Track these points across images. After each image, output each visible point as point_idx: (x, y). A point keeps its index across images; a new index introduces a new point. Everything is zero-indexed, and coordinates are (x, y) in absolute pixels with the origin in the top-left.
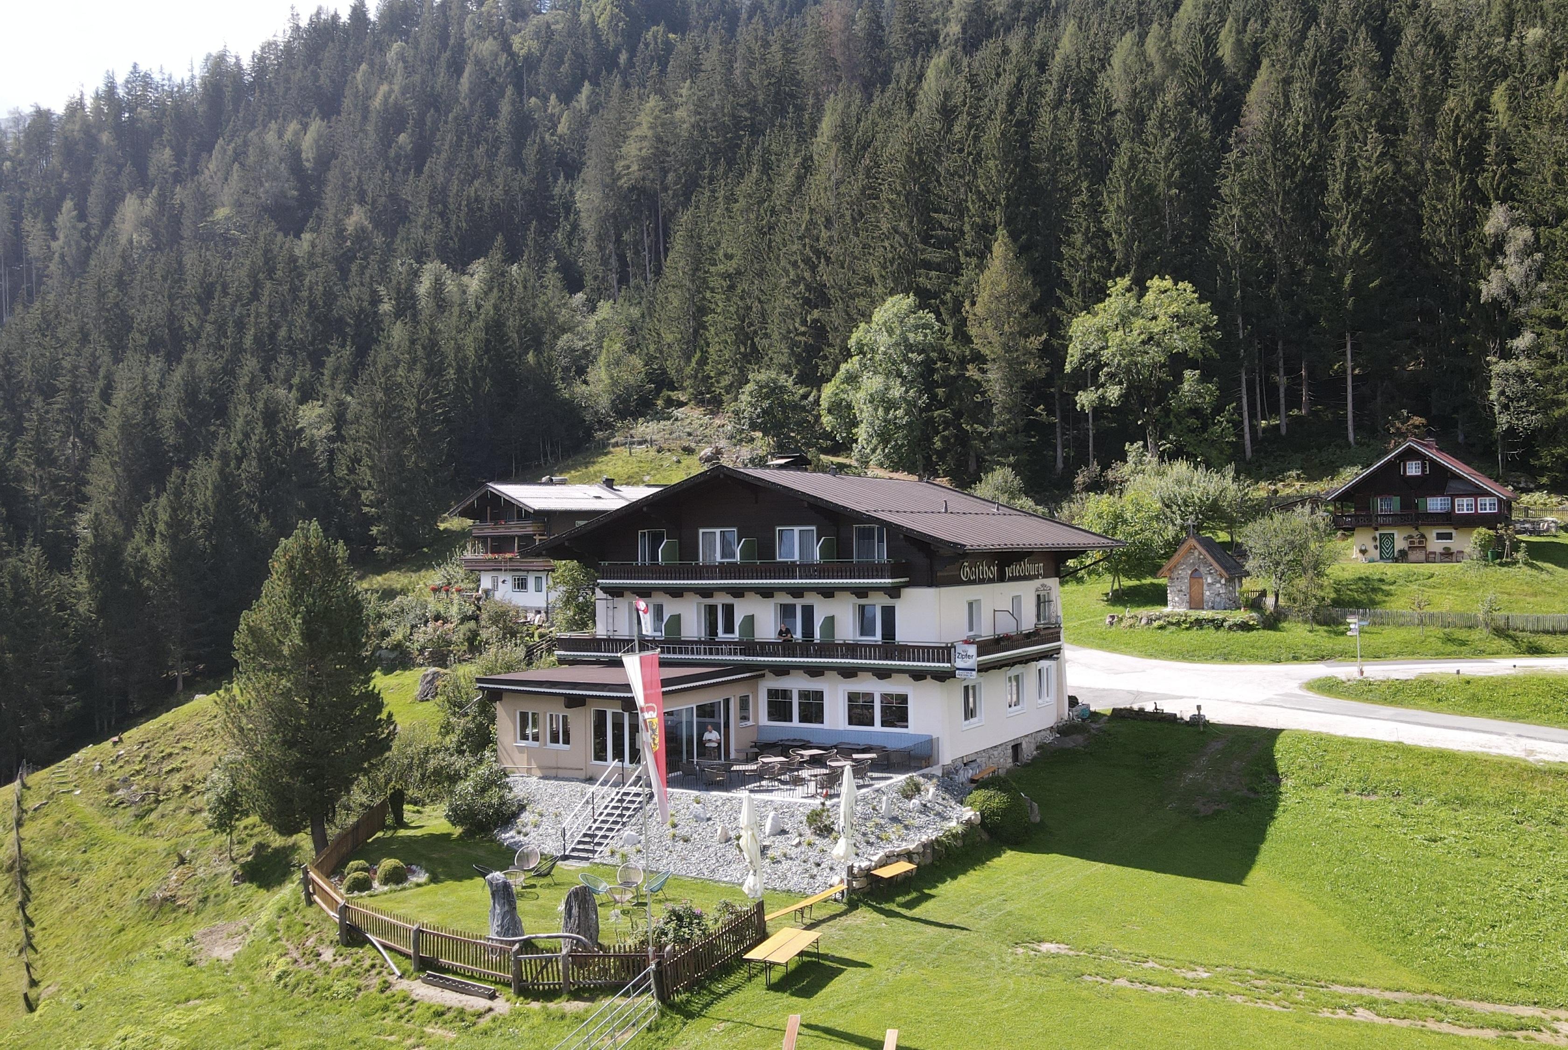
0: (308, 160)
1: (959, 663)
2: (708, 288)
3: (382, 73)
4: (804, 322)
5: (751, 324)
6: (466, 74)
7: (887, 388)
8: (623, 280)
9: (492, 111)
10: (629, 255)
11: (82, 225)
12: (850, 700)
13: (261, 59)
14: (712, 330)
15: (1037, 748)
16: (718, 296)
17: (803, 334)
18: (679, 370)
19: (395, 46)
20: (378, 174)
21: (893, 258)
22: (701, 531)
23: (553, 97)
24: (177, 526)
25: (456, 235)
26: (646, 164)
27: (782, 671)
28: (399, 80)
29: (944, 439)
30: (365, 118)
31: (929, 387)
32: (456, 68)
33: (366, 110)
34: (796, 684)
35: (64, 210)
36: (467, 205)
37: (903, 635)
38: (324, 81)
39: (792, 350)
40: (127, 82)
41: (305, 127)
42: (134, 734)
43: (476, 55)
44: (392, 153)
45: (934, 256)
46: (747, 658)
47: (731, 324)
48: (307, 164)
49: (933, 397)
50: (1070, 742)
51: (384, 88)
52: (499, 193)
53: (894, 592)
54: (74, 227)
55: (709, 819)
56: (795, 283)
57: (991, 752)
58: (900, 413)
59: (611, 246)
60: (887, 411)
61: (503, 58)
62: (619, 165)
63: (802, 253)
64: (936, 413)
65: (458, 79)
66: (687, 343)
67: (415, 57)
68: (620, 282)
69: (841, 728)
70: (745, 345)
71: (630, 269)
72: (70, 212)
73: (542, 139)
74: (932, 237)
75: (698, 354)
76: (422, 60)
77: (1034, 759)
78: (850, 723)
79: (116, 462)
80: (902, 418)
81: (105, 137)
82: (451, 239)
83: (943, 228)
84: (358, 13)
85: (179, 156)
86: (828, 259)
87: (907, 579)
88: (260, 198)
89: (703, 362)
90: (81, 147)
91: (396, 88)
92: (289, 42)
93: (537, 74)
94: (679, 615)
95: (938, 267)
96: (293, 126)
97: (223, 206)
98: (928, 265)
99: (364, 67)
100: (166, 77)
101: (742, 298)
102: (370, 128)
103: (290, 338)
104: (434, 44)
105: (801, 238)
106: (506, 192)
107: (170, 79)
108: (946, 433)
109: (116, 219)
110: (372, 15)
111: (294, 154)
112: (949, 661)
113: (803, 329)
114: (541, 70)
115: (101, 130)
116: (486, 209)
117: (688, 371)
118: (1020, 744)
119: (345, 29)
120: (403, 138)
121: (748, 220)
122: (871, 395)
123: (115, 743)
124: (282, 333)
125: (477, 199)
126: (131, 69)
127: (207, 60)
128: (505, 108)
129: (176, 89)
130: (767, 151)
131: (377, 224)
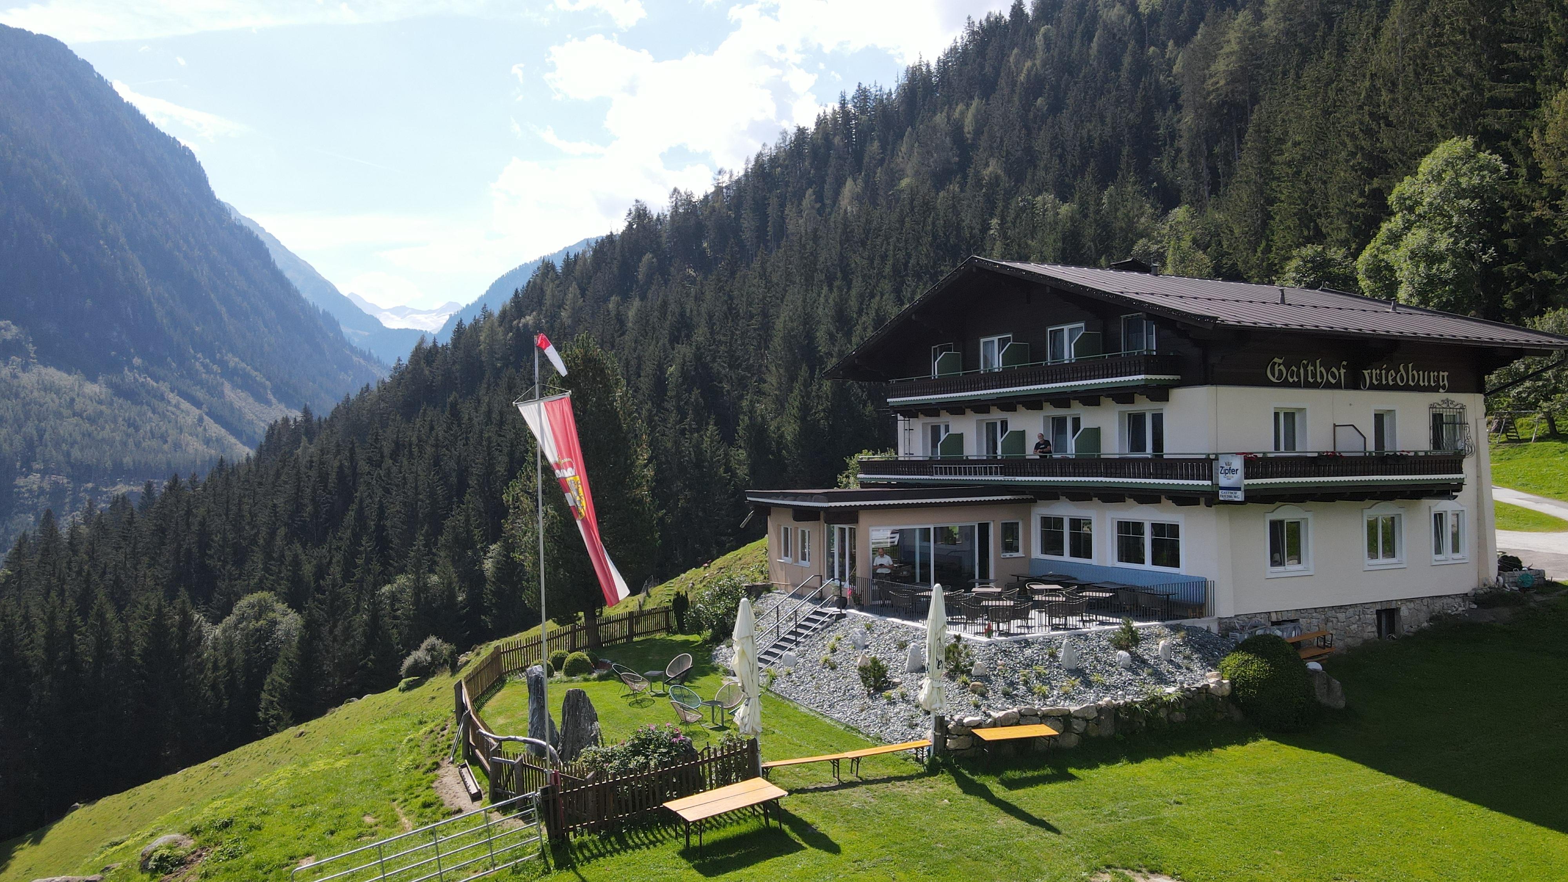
0: (969, 133)
1: (1223, 481)
2: (1273, 179)
3: (1030, 53)
4: (1362, 194)
5: (1315, 206)
6: (1095, 39)
7: (1432, 241)
8: (1214, 189)
9: (1115, 64)
10: (1220, 166)
11: (818, 205)
12: (1120, 530)
13: (945, 63)
14: (1278, 218)
15: (1431, 619)
16: (1283, 185)
17: (1362, 206)
18: (1245, 262)
19: (1042, 29)
20: (1016, 132)
21: (1455, 104)
22: (982, 340)
23: (1171, 43)
24: (805, 409)
25: (1071, 171)
26: (1234, 78)
27: (1051, 494)
28: (1040, 56)
29: (1516, 297)
30: (1013, 91)
31: (1496, 238)
32: (1088, 36)
33: (1014, 83)
34: (1066, 510)
35: (807, 196)
36: (1080, 146)
37: (1172, 448)
38: (988, 69)
39: (1350, 223)
40: (854, 98)
41: (968, 106)
42: (719, 562)
43: (1104, 22)
44: (1031, 115)
45: (1504, 91)
46: (1007, 478)
47: (1294, 209)
48: (968, 136)
49: (1502, 250)
50: (1487, 616)
51: (1029, 64)
52: (1108, 131)
53: (1160, 393)
54: (813, 207)
55: (866, 647)
56: (1353, 154)
57: (1330, 613)
58: (1446, 266)
59: (1203, 161)
60: (1429, 267)
61: (1129, 19)
62: (1209, 84)
63: (1362, 123)
64: (1505, 269)
65: (1089, 44)
66: (1255, 234)
67: (1057, 34)
68: (1210, 193)
69: (1109, 565)
70: (1309, 229)
71: (1221, 180)
72: (810, 196)
73: (1157, 81)
74: (1505, 71)
75: (1264, 243)
76: (1063, 36)
77: (1421, 632)
78: (1120, 560)
79: (780, 365)
80: (1448, 272)
81: (837, 140)
82: (1067, 176)
83: (1518, 58)
84: (1017, 10)
85: (883, 147)
86: (1389, 124)
87: (1179, 377)
88: (930, 167)
89: (1268, 249)
90: (822, 150)
91: (1038, 62)
92: (966, 45)
93: (1159, 26)
94: (962, 434)
95: (1510, 103)
96: (960, 107)
97: (908, 176)
98: (1496, 103)
99: (1015, 51)
100: (878, 89)
101: (1306, 183)
102: (1016, 99)
103: (918, 264)
104: (1073, 21)
105: (1361, 108)
106: (1114, 129)
107: (880, 90)
108: (1520, 289)
109: (840, 198)
110: (1028, 10)
111: (957, 130)
112: (1210, 478)
113: (1360, 200)
114: (1162, 23)
115: (835, 135)
116: (1096, 146)
117: (1254, 260)
118: (1397, 610)
119: (1006, 25)
120: (1040, 101)
121: (1315, 106)
122: (1412, 252)
123: (705, 568)
124: (912, 261)
125: (1090, 139)
126: (857, 88)
127: (907, 71)
128: (1127, 60)
129: (885, 97)
130: (1343, 35)
131: (1009, 172)
